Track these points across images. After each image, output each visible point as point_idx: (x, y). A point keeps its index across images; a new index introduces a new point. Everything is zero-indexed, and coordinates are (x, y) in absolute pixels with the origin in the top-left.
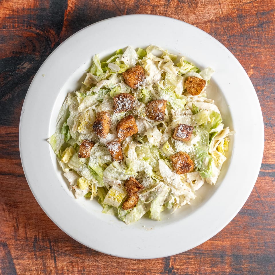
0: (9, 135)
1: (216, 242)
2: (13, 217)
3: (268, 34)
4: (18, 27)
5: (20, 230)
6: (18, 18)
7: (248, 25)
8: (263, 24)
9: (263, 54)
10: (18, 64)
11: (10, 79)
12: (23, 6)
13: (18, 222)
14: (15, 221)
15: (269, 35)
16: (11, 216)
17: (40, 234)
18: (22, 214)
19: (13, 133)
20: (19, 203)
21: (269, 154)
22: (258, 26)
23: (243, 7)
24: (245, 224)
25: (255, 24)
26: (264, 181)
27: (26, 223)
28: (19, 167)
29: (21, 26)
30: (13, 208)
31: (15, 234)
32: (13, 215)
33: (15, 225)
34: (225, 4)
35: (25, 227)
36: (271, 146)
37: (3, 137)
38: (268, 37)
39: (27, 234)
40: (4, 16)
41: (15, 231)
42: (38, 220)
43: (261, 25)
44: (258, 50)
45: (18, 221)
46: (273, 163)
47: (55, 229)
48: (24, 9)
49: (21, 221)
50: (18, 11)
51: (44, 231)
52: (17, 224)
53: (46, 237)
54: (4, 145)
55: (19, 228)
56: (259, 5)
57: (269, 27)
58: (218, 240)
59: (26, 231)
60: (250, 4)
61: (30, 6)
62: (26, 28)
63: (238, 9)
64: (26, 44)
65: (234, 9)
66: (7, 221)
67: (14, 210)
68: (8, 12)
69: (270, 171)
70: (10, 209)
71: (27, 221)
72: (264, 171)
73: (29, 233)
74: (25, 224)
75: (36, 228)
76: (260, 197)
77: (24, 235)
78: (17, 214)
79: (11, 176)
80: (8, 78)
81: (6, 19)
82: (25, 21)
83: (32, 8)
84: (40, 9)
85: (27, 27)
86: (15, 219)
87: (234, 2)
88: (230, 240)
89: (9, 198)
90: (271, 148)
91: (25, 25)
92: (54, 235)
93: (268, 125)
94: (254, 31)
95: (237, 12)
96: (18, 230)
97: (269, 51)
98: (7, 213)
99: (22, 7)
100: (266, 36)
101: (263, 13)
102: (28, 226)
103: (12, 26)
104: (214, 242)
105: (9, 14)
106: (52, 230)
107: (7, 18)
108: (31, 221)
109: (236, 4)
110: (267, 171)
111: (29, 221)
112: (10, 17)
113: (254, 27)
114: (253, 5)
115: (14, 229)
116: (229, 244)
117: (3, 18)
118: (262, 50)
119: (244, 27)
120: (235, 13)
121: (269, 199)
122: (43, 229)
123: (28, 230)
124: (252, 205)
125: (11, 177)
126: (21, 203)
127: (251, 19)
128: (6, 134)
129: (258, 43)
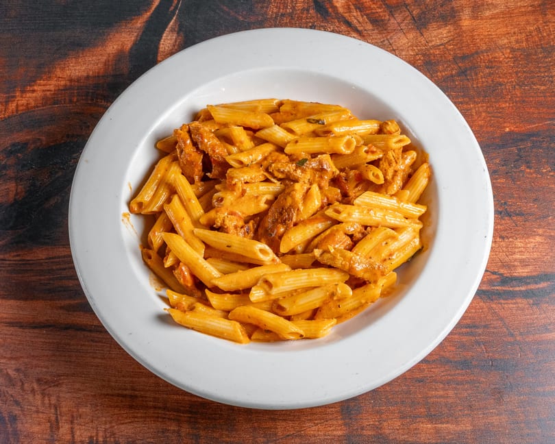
0: (52, 260)
1: (445, 425)
2: (50, 404)
3: (477, 83)
4: (78, 101)
5: (61, 429)
6: (77, 89)
7: (443, 74)
8: (466, 71)
9: (474, 111)
10: (74, 152)
11: (60, 174)
12: (88, 73)
13: (59, 413)
14: (53, 411)
15: (479, 85)
16: (47, 401)
17: (101, 434)
18: (67, 396)
19: (59, 257)
20: (62, 378)
21: (515, 260)
22: (458, 75)
23: (432, 51)
24: (494, 387)
25: (454, 72)
26: (514, 306)
27: (75, 414)
28: (67, 312)
29: (83, 100)
30: (50, 387)
31: (52, 436)
32: (50, 400)
33: (53, 418)
34: (402, 50)
35: (72, 422)
36: (516, 248)
37: (41, 264)
38: (478, 87)
39: (76, 436)
40: (57, 88)
41: (51, 431)
42: (97, 406)
43: (463, 73)
44: (465, 106)
45: (58, 411)
46: (525, 274)
47: (130, 422)
48: (88, 77)
49: (64, 409)
50: (78, 80)
51: (108, 426)
52: (57, 417)
53: (112, 439)
54: (42, 278)
55: (60, 424)
56: (455, 47)
57: (476, 74)
58: (448, 422)
59: (72, 428)
60: (441, 47)
61: (98, 73)
62: (90, 102)
63: (424, 55)
64: (88, 124)
65: (417, 54)
66: (37, 412)
67: (52, 390)
68: (63, 83)
69: (523, 289)
70: (44, 390)
71: (75, 410)
72: (511, 289)
73: (78, 433)
74: (73, 417)
75: (92, 422)
76: (512, 335)
77: (68, 437)
78: (59, 397)
79: (51, 328)
80: (57, 172)
81: (60, 92)
82: (88, 92)
83: (101, 74)
84: (113, 76)
85: (92, 100)
86: (52, 408)
87: (416, 46)
88: (470, 419)
89: (44, 370)
90: (517, 250)
91: (90, 98)
92: (127, 433)
93: (503, 213)
94: (453, 81)
95: (422, 58)
96: (58, 428)
97: (482, 107)
98: (38, 397)
99: (85, 74)
100: (475, 86)
101: (464, 57)
102: (77, 420)
103: (67, 101)
104: (440, 425)
105: (65, 85)
106: (123, 424)
107: (62, 90)
108: (84, 410)
109: (419, 48)
110: (517, 289)
111: (80, 410)
112: (66, 88)
113: (452, 76)
114: (445, 47)
115: (51, 427)
116: (470, 428)
117: (55, 91)
118: (472, 106)
119: (437, 76)
120: (420, 59)
121: (530, 338)
122: (106, 423)
123: (77, 427)
124: (500, 351)
125: (51, 331)
126: (65, 377)
127: (445, 66)
128: (47, 259)
129: (464, 96)
